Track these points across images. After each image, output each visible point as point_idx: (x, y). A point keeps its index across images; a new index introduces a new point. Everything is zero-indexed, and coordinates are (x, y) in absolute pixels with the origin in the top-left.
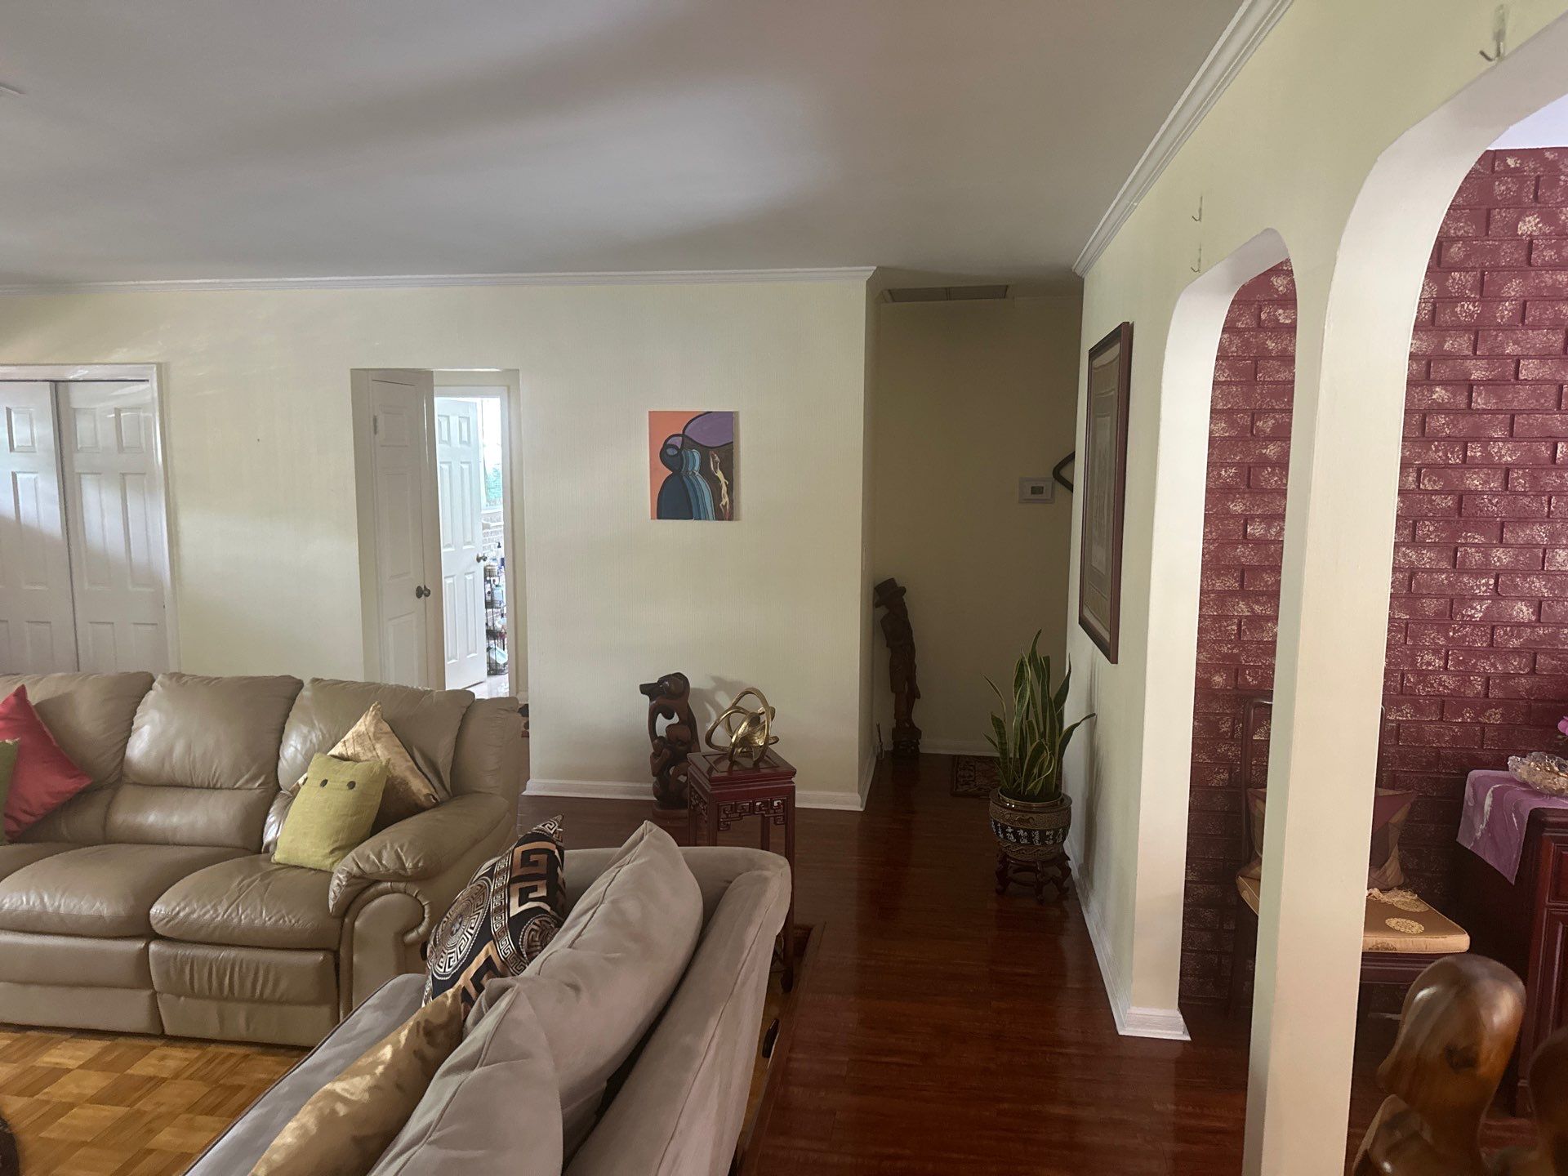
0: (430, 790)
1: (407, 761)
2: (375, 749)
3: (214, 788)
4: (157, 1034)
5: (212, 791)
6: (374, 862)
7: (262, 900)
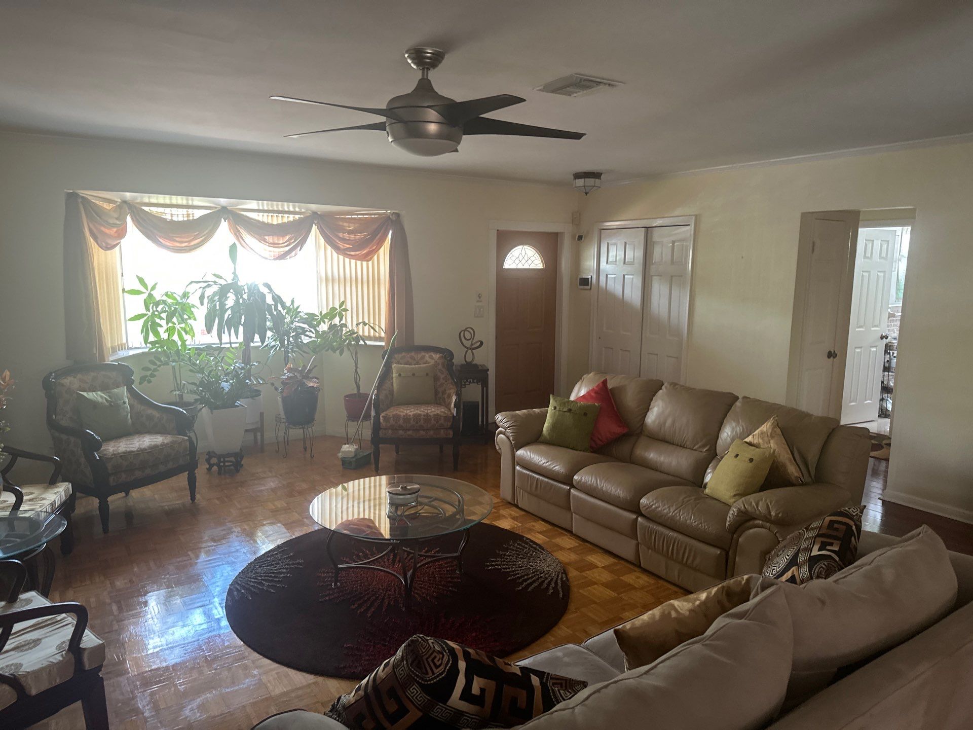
0: (799, 475)
1: (788, 453)
2: (770, 443)
3: (683, 447)
4: (637, 564)
5: (681, 448)
6: (754, 507)
7: (693, 511)
